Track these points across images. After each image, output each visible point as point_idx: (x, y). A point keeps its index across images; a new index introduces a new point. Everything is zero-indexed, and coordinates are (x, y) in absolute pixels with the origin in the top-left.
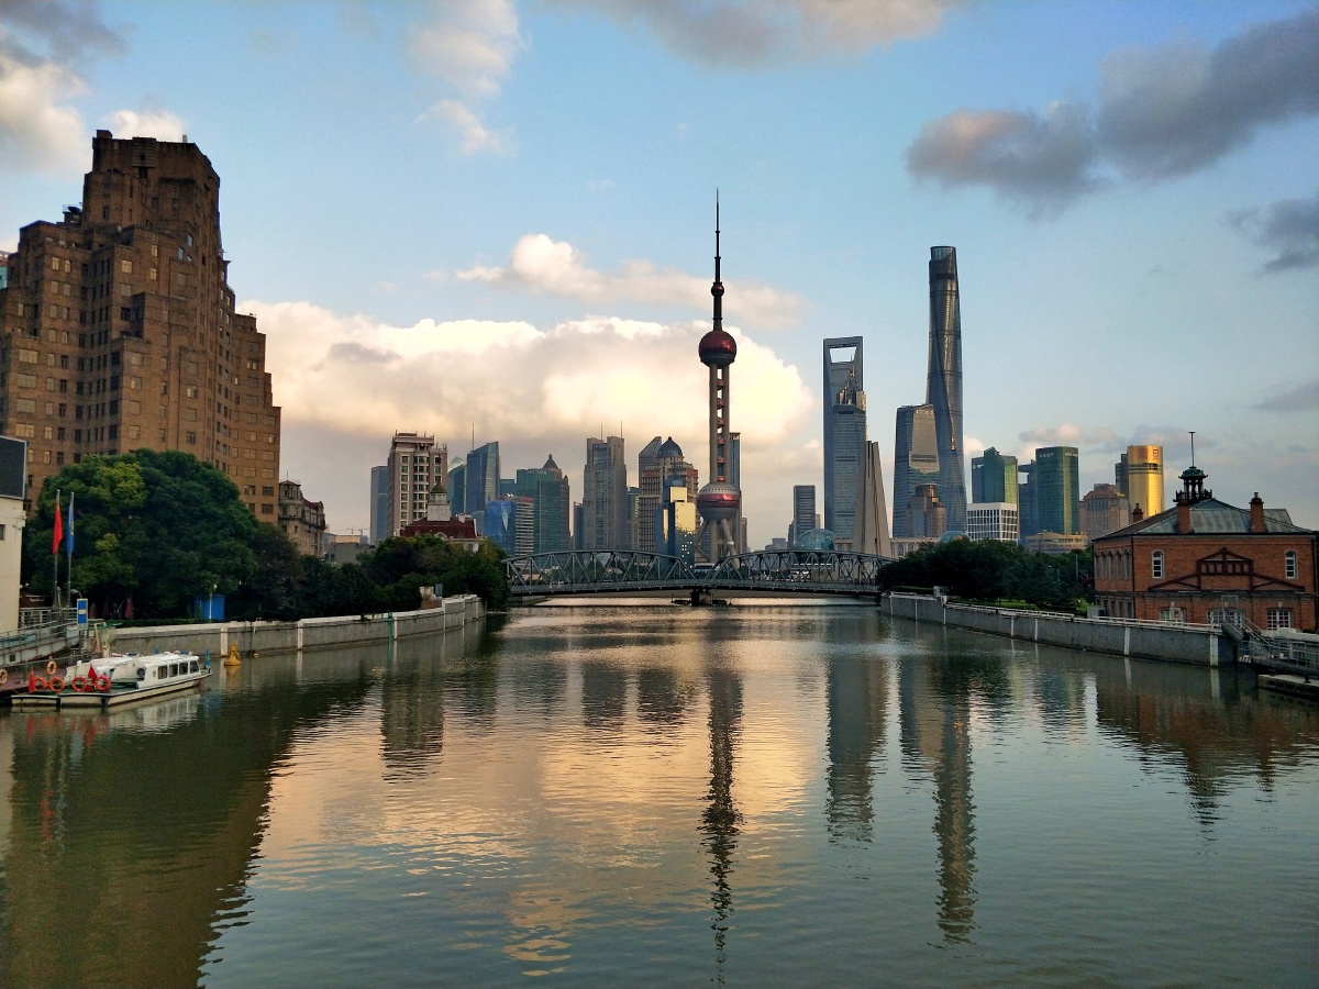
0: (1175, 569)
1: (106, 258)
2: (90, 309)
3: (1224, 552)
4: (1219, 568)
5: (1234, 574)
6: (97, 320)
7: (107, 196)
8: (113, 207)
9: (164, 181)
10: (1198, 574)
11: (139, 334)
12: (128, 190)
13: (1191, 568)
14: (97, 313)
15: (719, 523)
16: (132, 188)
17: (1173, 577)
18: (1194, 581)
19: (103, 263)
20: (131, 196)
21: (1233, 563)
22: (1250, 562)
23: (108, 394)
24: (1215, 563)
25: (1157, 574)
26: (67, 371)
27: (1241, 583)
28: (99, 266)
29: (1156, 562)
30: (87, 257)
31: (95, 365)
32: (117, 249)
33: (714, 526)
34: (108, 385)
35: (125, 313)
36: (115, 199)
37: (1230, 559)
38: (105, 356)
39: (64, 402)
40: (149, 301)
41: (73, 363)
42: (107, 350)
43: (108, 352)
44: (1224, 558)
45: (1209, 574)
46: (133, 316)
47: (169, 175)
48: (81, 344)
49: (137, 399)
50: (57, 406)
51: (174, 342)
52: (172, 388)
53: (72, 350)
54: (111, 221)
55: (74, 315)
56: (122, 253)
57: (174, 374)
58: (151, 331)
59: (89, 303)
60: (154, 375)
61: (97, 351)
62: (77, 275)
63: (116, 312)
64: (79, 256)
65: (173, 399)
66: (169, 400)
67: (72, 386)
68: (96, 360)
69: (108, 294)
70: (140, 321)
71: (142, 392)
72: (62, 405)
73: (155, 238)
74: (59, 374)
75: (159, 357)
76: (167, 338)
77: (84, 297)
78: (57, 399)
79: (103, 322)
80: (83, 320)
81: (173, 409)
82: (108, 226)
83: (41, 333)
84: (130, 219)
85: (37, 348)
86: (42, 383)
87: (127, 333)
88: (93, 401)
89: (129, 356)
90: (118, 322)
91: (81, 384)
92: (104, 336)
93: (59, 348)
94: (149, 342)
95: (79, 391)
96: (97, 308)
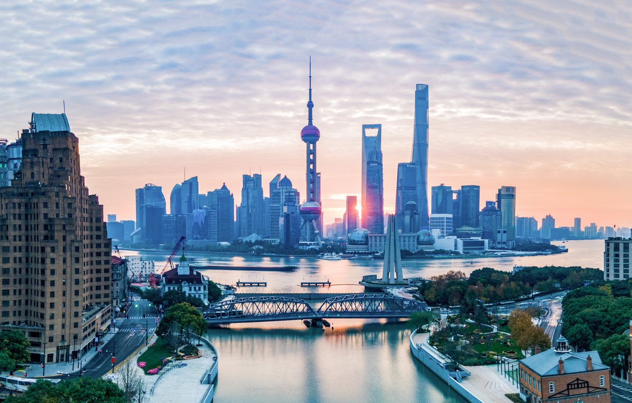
0: (559, 388)
1: (36, 201)
2: (29, 224)
3: (578, 379)
4: (576, 386)
5: (582, 387)
6: (33, 229)
7: (32, 168)
8: (35, 173)
9: (55, 149)
10: (568, 389)
11: (52, 238)
12: (41, 164)
13: (565, 387)
14: (33, 227)
16: (43, 162)
17: (558, 392)
18: (566, 392)
20: (43, 167)
21: (581, 384)
22: (587, 383)
23: (40, 265)
24: (574, 384)
25: (552, 391)
26: (22, 253)
27: (585, 390)
28: (33, 205)
29: (551, 386)
30: (27, 201)
31: (33, 250)
32: (41, 197)
34: (40, 261)
35: (46, 227)
36: (36, 169)
37: (580, 382)
38: (38, 247)
39: (21, 267)
40: (57, 222)
41: (24, 250)
43: (39, 246)
44: (578, 382)
45: (572, 389)
46: (49, 228)
47: (57, 147)
48: (27, 239)
49: (53, 268)
50: (18, 270)
51: (68, 239)
52: (68, 260)
53: (23, 243)
54: (35, 179)
55: (23, 227)
56: (43, 199)
57: (68, 254)
58: (58, 235)
59: (29, 221)
60: (60, 256)
61: (33, 244)
62: (23, 209)
63: (41, 227)
64: (23, 201)
65: (68, 265)
66: (66, 266)
67: (24, 260)
68: (33, 248)
69: (37, 218)
70: (52, 231)
71: (55, 265)
72: (20, 269)
73: (56, 189)
74: (18, 255)
75: (62, 247)
76: (64, 238)
77: (26, 218)
78: (17, 266)
79: (36, 231)
80: (27, 229)
81: (68, 270)
82: (33, 183)
83: (9, 238)
84: (43, 177)
85: (9, 245)
86: (11, 260)
87: (47, 237)
88: (33, 266)
89: (48, 249)
90: (42, 231)
91: (27, 258)
92: (36, 237)
93: (18, 243)
94: (57, 241)
95: (27, 261)
96: (33, 224)
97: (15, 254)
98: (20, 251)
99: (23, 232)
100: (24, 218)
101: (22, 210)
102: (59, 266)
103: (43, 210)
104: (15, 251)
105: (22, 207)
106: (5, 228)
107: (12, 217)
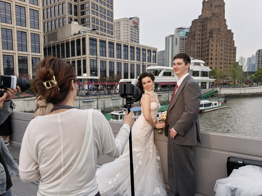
1: (206, 23)
7: (206, 12)
8: (207, 14)
9: (215, 6)
11: (212, 36)
12: (209, 10)
14: (205, 34)
23: (207, 48)
28: (205, 25)
30: (203, 24)
31: (204, 43)
34: (207, 46)
35: (210, 33)
40: (214, 30)
41: (201, 44)
42: (207, 40)
46: (211, 33)
47: (216, 5)
48: (202, 40)
50: (198, 51)
51: (218, 37)
52: (218, 46)
53: (201, 41)
55: (201, 35)
56: (209, 22)
57: (218, 43)
58: (214, 35)
59: (203, 32)
60: (215, 43)
61: (204, 41)
62: (201, 27)
63: (208, 33)
64: (201, 24)
65: (218, 48)
67: (201, 48)
69: (207, 30)
70: (212, 34)
71: (213, 47)
73: (215, 18)
75: (216, 40)
77: (202, 31)
80: (202, 35)
81: (218, 50)
82: (206, 17)
83: (195, 39)
84: (210, 15)
85: (195, 42)
86: (196, 48)
87: (210, 37)
88: (204, 50)
89: (210, 41)
90: (208, 35)
91: (202, 47)
92: (206, 38)
93: (199, 41)
94: (214, 38)
95: (202, 48)
96: (205, 33)
97: (197, 45)
98: (199, 44)
99: (201, 36)
103: (209, 26)
106: (194, 36)
107: (197, 31)
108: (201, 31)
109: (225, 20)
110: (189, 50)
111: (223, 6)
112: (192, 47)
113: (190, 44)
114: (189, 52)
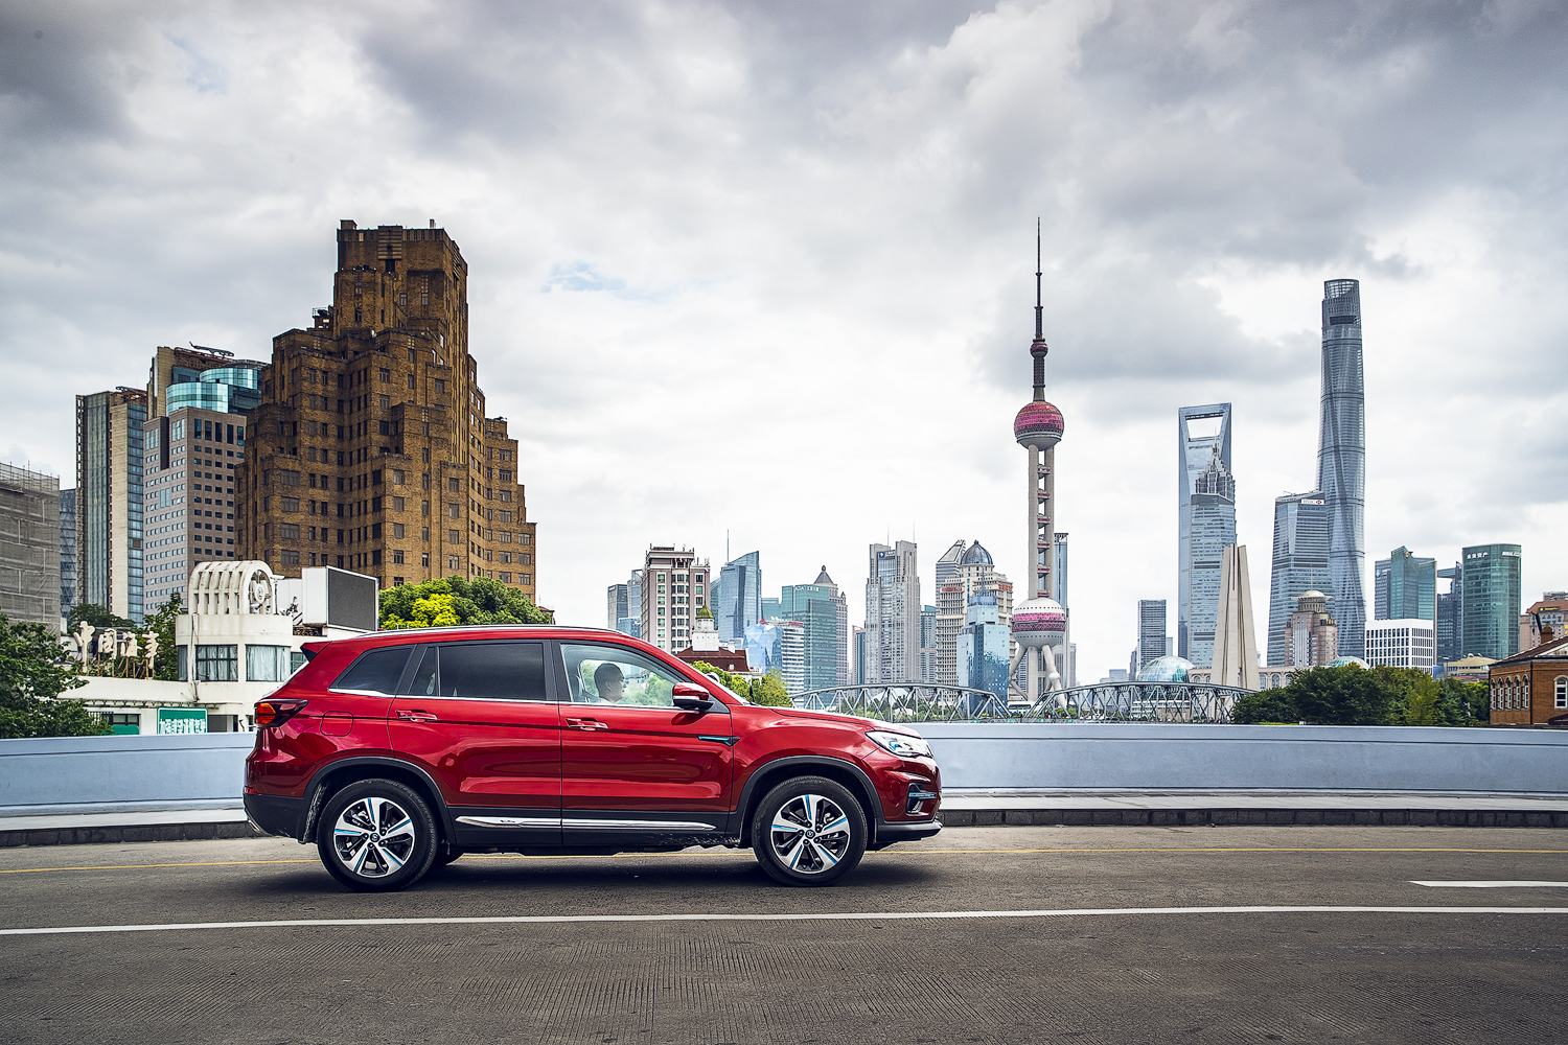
1: (363, 366)
2: (346, 423)
6: (355, 435)
7: (358, 297)
8: (365, 308)
9: (413, 274)
11: (399, 450)
12: (379, 289)
14: (356, 428)
15: (1040, 650)
16: (383, 285)
19: (359, 372)
20: (383, 296)
23: (369, 516)
26: (328, 493)
28: (355, 377)
30: (343, 366)
31: (355, 485)
32: (374, 357)
33: (1032, 656)
34: (370, 506)
35: (384, 427)
36: (366, 299)
38: (365, 475)
39: (326, 526)
40: (409, 413)
41: (333, 484)
43: (368, 470)
46: (392, 430)
47: (418, 267)
48: (340, 460)
49: (400, 521)
50: (318, 531)
51: (433, 457)
52: (435, 507)
53: (330, 469)
54: (363, 325)
55: (332, 430)
56: (379, 360)
57: (434, 492)
58: (411, 445)
59: (346, 418)
60: (415, 494)
61: (357, 470)
62: (332, 387)
63: (374, 426)
64: (334, 366)
65: (434, 521)
66: (430, 522)
67: (333, 509)
68: (355, 479)
69: (366, 406)
70: (399, 435)
71: (405, 514)
72: (324, 530)
73: (411, 343)
74: (320, 495)
75: (420, 474)
76: (427, 452)
77: (341, 410)
78: (319, 523)
79: (362, 438)
80: (340, 436)
81: (435, 531)
82: (361, 331)
83: (301, 451)
84: (383, 321)
85: (298, 468)
86: (303, 506)
87: (387, 450)
88: (355, 524)
89: (390, 475)
90: (377, 438)
91: (340, 507)
92: (363, 453)
93: (319, 467)
94: (409, 459)
95: (340, 514)
96: (355, 422)
97: (311, 492)
98: (324, 486)
99: (332, 441)
100: (335, 408)
101: (329, 388)
102: (413, 517)
103: (378, 387)
104: (313, 485)
105: (330, 382)
106: (287, 430)
107: (306, 403)
108: (333, 406)
109: (470, 365)
110: (262, 517)
111: (456, 279)
112: (276, 501)
113: (266, 484)
114: (261, 528)
